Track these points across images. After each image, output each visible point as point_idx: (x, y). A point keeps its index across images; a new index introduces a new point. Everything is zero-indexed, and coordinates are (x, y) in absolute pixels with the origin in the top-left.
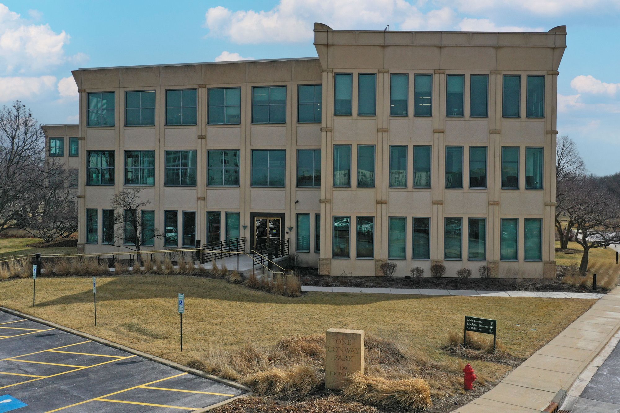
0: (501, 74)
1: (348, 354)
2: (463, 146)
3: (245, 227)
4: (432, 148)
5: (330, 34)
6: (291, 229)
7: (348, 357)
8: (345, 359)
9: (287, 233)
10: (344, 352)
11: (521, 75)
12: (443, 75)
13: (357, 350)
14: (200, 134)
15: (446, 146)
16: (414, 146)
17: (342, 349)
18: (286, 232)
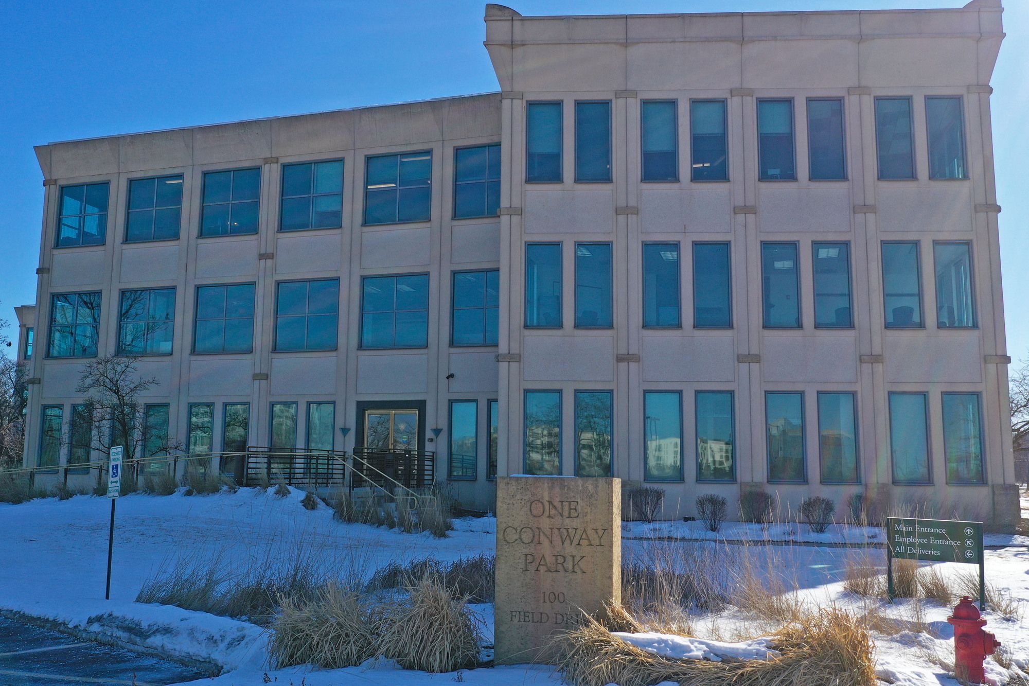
0: (870, 95)
1: (569, 549)
2: (798, 241)
3: (345, 431)
4: (733, 249)
5: (517, 24)
6: (437, 431)
7: (569, 559)
8: (560, 567)
9: (431, 440)
10: (557, 540)
11: (911, 96)
12: (749, 98)
13: (600, 533)
14: (263, 251)
15: (761, 242)
16: (693, 242)
17: (548, 532)
18: (429, 439)
